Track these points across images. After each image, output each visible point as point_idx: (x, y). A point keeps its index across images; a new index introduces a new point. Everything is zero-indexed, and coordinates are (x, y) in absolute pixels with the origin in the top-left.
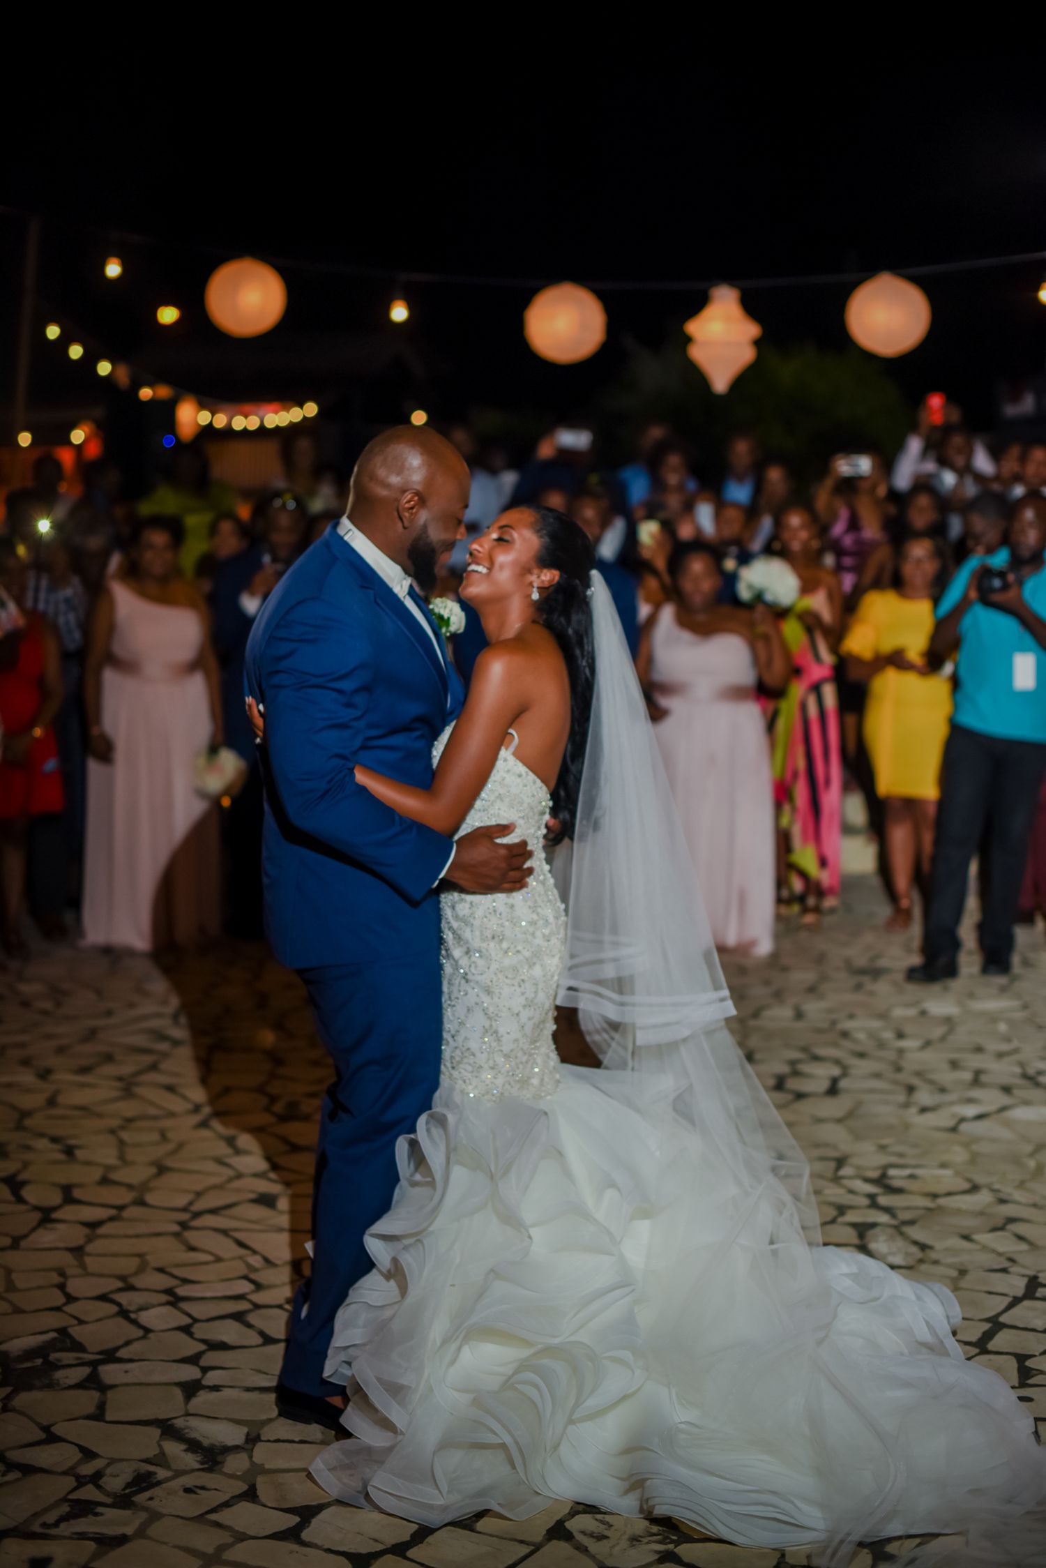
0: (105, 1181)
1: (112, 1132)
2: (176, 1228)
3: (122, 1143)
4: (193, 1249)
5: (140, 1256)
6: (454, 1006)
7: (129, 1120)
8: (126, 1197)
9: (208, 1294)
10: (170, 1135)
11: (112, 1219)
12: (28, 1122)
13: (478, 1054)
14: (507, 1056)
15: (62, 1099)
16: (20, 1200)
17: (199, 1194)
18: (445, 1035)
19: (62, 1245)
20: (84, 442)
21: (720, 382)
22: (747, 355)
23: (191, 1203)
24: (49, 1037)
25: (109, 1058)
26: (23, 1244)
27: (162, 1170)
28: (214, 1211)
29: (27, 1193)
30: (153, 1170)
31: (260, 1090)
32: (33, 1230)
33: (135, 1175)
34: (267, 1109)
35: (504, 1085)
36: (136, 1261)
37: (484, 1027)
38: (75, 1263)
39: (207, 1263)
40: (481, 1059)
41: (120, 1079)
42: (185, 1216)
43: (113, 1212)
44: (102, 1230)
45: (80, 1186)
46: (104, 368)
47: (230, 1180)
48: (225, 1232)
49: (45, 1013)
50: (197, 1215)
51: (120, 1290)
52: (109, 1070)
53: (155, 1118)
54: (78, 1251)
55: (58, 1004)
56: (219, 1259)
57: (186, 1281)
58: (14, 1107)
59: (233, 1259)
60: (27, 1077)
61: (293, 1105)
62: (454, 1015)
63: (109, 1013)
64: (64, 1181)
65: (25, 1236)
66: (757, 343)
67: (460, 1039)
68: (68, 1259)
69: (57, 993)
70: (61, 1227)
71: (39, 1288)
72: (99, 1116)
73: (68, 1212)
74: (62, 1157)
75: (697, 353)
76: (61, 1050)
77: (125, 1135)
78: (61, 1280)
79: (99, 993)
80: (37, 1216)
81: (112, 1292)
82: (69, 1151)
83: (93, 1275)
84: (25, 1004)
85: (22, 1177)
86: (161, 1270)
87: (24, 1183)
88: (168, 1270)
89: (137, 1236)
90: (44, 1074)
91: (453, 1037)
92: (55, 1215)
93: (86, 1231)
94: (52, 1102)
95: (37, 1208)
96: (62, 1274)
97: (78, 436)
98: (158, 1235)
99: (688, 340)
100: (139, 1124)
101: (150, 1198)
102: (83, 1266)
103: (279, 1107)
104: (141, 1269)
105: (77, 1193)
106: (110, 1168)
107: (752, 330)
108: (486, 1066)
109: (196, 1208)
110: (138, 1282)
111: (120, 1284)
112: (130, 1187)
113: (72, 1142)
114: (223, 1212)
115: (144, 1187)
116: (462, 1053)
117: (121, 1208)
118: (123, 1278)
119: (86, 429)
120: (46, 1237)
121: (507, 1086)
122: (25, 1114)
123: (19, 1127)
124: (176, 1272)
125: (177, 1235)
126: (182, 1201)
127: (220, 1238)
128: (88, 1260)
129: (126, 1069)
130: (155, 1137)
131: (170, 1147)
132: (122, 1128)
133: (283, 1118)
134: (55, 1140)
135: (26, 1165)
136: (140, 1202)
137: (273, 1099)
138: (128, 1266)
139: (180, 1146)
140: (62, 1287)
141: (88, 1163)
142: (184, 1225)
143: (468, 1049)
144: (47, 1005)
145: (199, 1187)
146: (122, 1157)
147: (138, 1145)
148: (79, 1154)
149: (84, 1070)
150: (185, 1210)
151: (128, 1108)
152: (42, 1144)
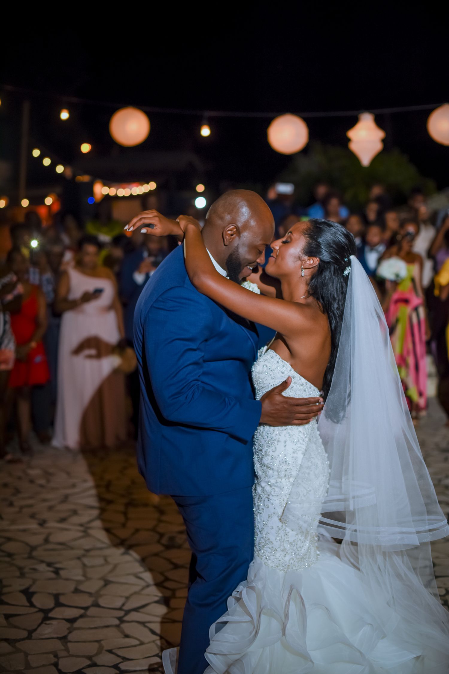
0: (77, 591)
1: (79, 558)
2: (117, 622)
3: (84, 565)
4: (127, 636)
5: (98, 641)
6: (261, 513)
7: (87, 551)
8: (87, 601)
9: (138, 668)
10: (109, 560)
11: (81, 616)
12: (35, 554)
13: (274, 542)
14: (291, 544)
15: (52, 539)
16: (32, 605)
17: (127, 598)
18: (256, 530)
19: (55, 636)
20: (52, 204)
21: (366, 160)
22: (378, 146)
23: (123, 605)
24: (45, 500)
25: (75, 512)
26: (34, 635)
27: (107, 583)
28: (136, 610)
29: (35, 600)
30: (102, 583)
31: (154, 530)
32: (39, 625)
33: (93, 586)
34: (159, 542)
35: (290, 561)
36: (96, 645)
37: (278, 527)
38: (63, 648)
39: (135, 646)
40: (276, 544)
41: (81, 525)
42: (121, 613)
43: (82, 611)
44: (77, 624)
45: (63, 594)
46: (60, 169)
47: (143, 589)
48: (143, 624)
49: (42, 486)
50: (128, 612)
51: (89, 666)
52: (75, 519)
53: (101, 549)
54: (64, 639)
55: (48, 481)
56: (142, 643)
57: (125, 659)
58: (27, 544)
59: (149, 643)
60: (33, 526)
61: (172, 539)
62: (261, 519)
63: (74, 486)
64: (55, 592)
65: (35, 630)
66: (384, 141)
67: (264, 533)
68: (58, 645)
69: (48, 475)
70: (54, 622)
71: (43, 666)
72: (72, 548)
73: (58, 613)
74: (53, 575)
75: (354, 147)
76: (51, 508)
77: (86, 561)
78: (56, 660)
79: (68, 474)
80: (41, 615)
81: (83, 668)
82: (57, 572)
83: (73, 656)
84: (32, 481)
85: (31, 590)
86: (110, 651)
87: (33, 593)
88: (114, 651)
89: (96, 628)
90: (42, 523)
91: (260, 531)
92: (50, 615)
93: (68, 625)
94: (47, 541)
95: (41, 610)
96: (56, 656)
97: (49, 201)
98: (107, 627)
99: (349, 140)
100: (92, 553)
101: (101, 602)
102: (67, 650)
103: (164, 541)
104: (99, 653)
105: (62, 600)
106: (79, 582)
107: (380, 134)
108: (279, 549)
109: (126, 608)
110: (99, 660)
111: (89, 663)
112: (90, 594)
113: (58, 566)
114: (141, 610)
115: (97, 595)
116: (265, 541)
117: (86, 609)
118: (90, 658)
119: (53, 197)
120: (47, 630)
121: (292, 561)
122: (33, 548)
123: (30, 557)
124: (119, 652)
125: (118, 626)
126: (118, 603)
127: (141, 627)
128: (70, 645)
129: (84, 519)
130: (101, 561)
131: (110, 567)
132: (84, 556)
133: (168, 547)
134: (49, 565)
135: (34, 581)
136: (96, 605)
137: (162, 535)
138: (92, 649)
139: (115, 566)
140: (56, 665)
141: (67, 579)
142: (121, 619)
143: (269, 539)
144: (42, 482)
145: (127, 594)
146: (85, 575)
147: (93, 567)
148: (62, 573)
149: (63, 520)
150: (120, 609)
151: (86, 543)
152: (42, 567)
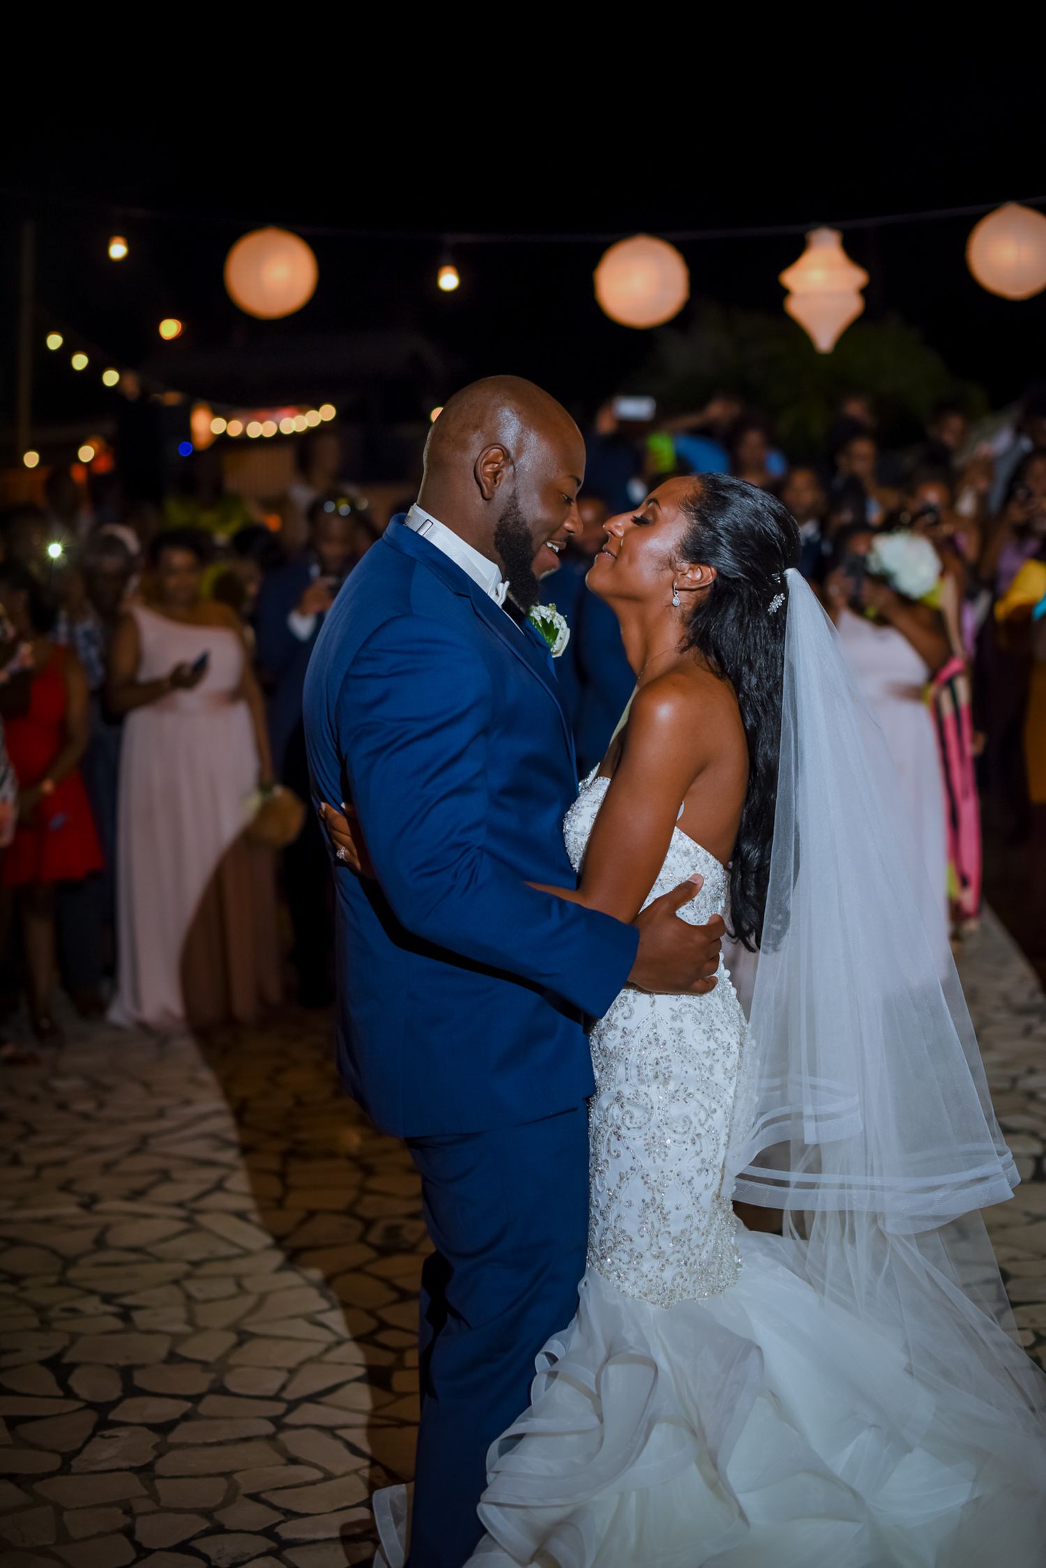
0: (173, 1358)
1: (176, 1282)
2: (269, 1428)
3: (189, 1297)
4: (294, 1461)
5: (227, 1475)
6: (601, 1172)
7: (196, 1264)
8: (199, 1382)
9: (321, 1535)
10: (247, 1283)
11: (186, 1417)
12: (72, 1274)
13: (636, 1238)
14: (676, 1240)
15: (112, 1238)
16: (69, 1394)
17: (292, 1372)
18: (593, 1211)
19: (125, 1464)
20: (94, 459)
21: (825, 338)
22: (853, 306)
23: (283, 1387)
24: (94, 1150)
25: (165, 1176)
26: (76, 1464)
27: (244, 1337)
28: (314, 1398)
29: (76, 1382)
30: (232, 1338)
31: (350, 1212)
32: (88, 1441)
33: (209, 1347)
34: (362, 1239)
35: (674, 1279)
36: (222, 1483)
37: (643, 1201)
38: (145, 1492)
39: (313, 1483)
40: (641, 1243)
41: (180, 1205)
42: (280, 1408)
43: (189, 1405)
44: (174, 1437)
45: (143, 1367)
46: (111, 378)
47: (328, 1350)
48: (331, 1430)
49: (86, 1116)
50: (293, 1405)
51: (207, 1533)
52: (166, 1192)
53: (227, 1259)
54: (146, 1471)
55: (101, 1105)
56: (329, 1477)
57: (290, 1514)
58: (54, 1252)
59: (345, 1474)
60: (69, 1209)
61: (392, 1231)
62: (602, 1185)
63: (161, 1114)
64: (122, 1362)
65: (79, 1452)
66: (865, 292)
67: (612, 1217)
68: (134, 1485)
69: (98, 1089)
70: (123, 1433)
71: (100, 1535)
72: (160, 1260)
73: (131, 1410)
74: (118, 1324)
75: (796, 307)
76: (108, 1167)
77: (192, 1287)
78: (128, 1520)
79: (147, 1085)
80: (91, 1417)
81: (193, 1538)
82: (126, 1314)
83: (168, 1510)
84: (62, 1106)
85: (66, 1359)
86: (255, 1497)
87: (73, 1366)
88: (263, 1496)
89: (220, 1444)
90: (89, 1203)
91: (602, 1214)
92: (112, 1416)
93: (155, 1438)
94: (100, 1243)
95: (90, 1405)
96: (128, 1511)
97: (87, 453)
98: (247, 1440)
99: (784, 292)
100: (206, 1270)
101: (232, 1383)
102: (154, 1496)
103: (375, 1236)
104: (229, 1500)
105: (140, 1379)
106: (177, 1338)
107: (856, 277)
108: (647, 1255)
109: (289, 1395)
110: (230, 1518)
111: (206, 1525)
112: (205, 1365)
113: (127, 1301)
114: (325, 1399)
115: (220, 1367)
116: (615, 1238)
117: (196, 1399)
118: (207, 1514)
119: (96, 444)
120: (106, 1452)
121: (679, 1280)
122: (69, 1262)
123: (63, 1283)
124: (276, 1499)
125: (271, 1438)
126: (272, 1384)
127: (325, 1439)
128: (159, 1484)
129: (187, 1191)
130: (229, 1287)
131: (249, 1301)
132: (188, 1276)
133: (384, 1252)
134: (107, 1299)
135: (74, 1337)
136: (220, 1390)
137: (368, 1224)
138: (212, 1492)
139: (263, 1298)
140: (129, 1532)
141: (149, 1332)
142: (277, 1421)
143: (623, 1232)
144: (88, 1106)
145: (291, 1363)
146: (191, 1321)
147: (208, 1301)
148: (137, 1316)
149: (137, 1194)
150: (276, 1398)
151: (192, 1247)
152: (91, 1305)
